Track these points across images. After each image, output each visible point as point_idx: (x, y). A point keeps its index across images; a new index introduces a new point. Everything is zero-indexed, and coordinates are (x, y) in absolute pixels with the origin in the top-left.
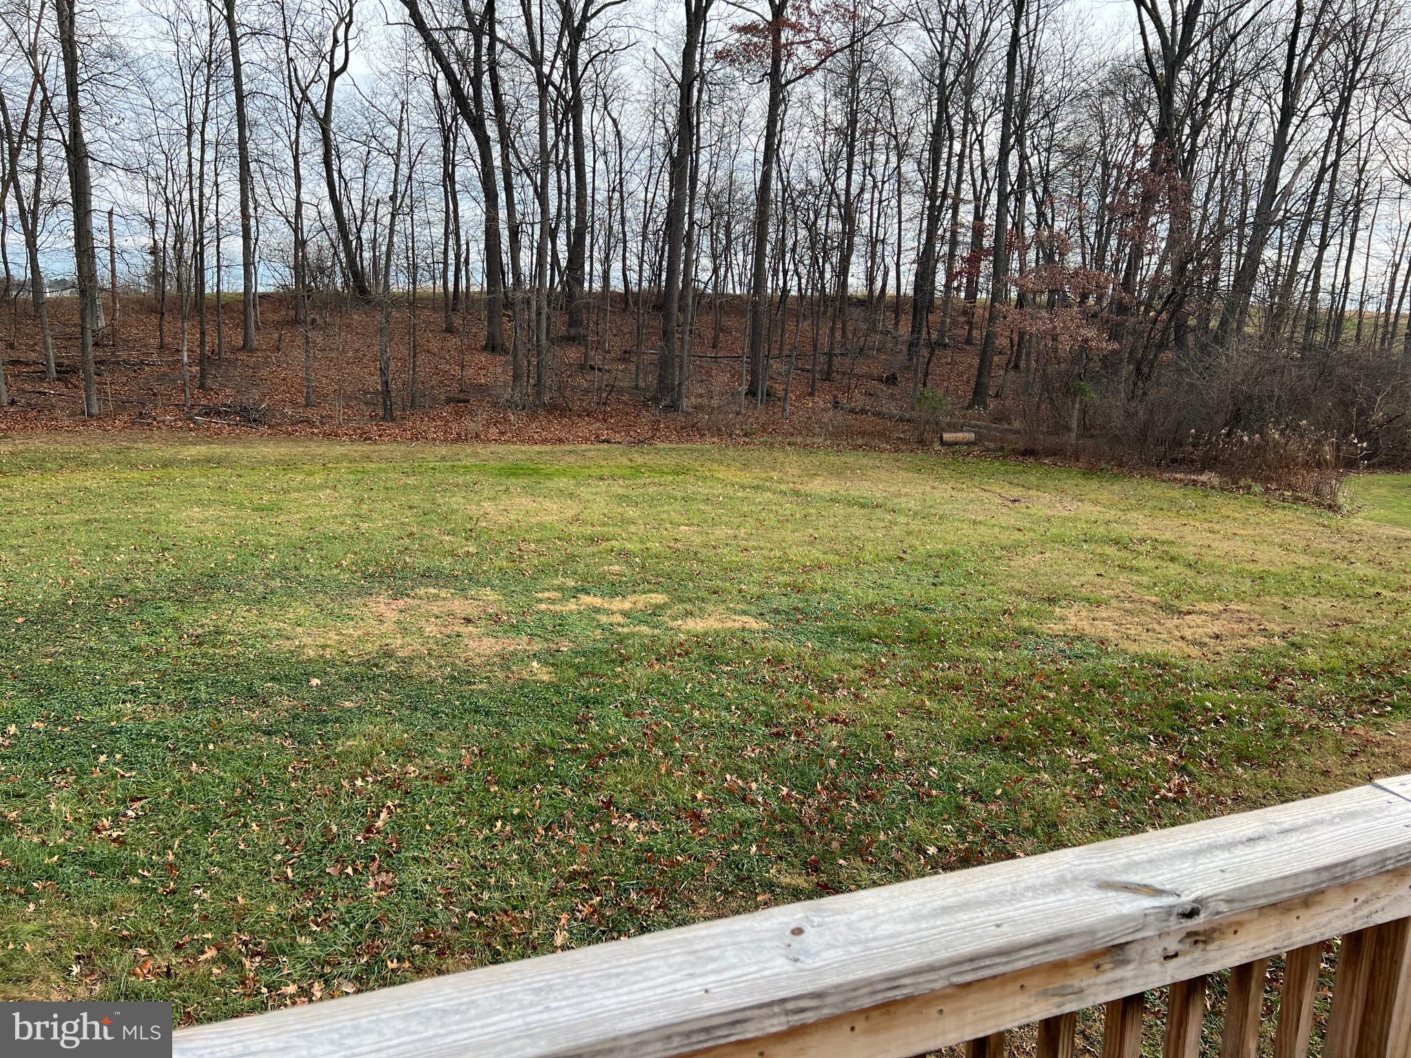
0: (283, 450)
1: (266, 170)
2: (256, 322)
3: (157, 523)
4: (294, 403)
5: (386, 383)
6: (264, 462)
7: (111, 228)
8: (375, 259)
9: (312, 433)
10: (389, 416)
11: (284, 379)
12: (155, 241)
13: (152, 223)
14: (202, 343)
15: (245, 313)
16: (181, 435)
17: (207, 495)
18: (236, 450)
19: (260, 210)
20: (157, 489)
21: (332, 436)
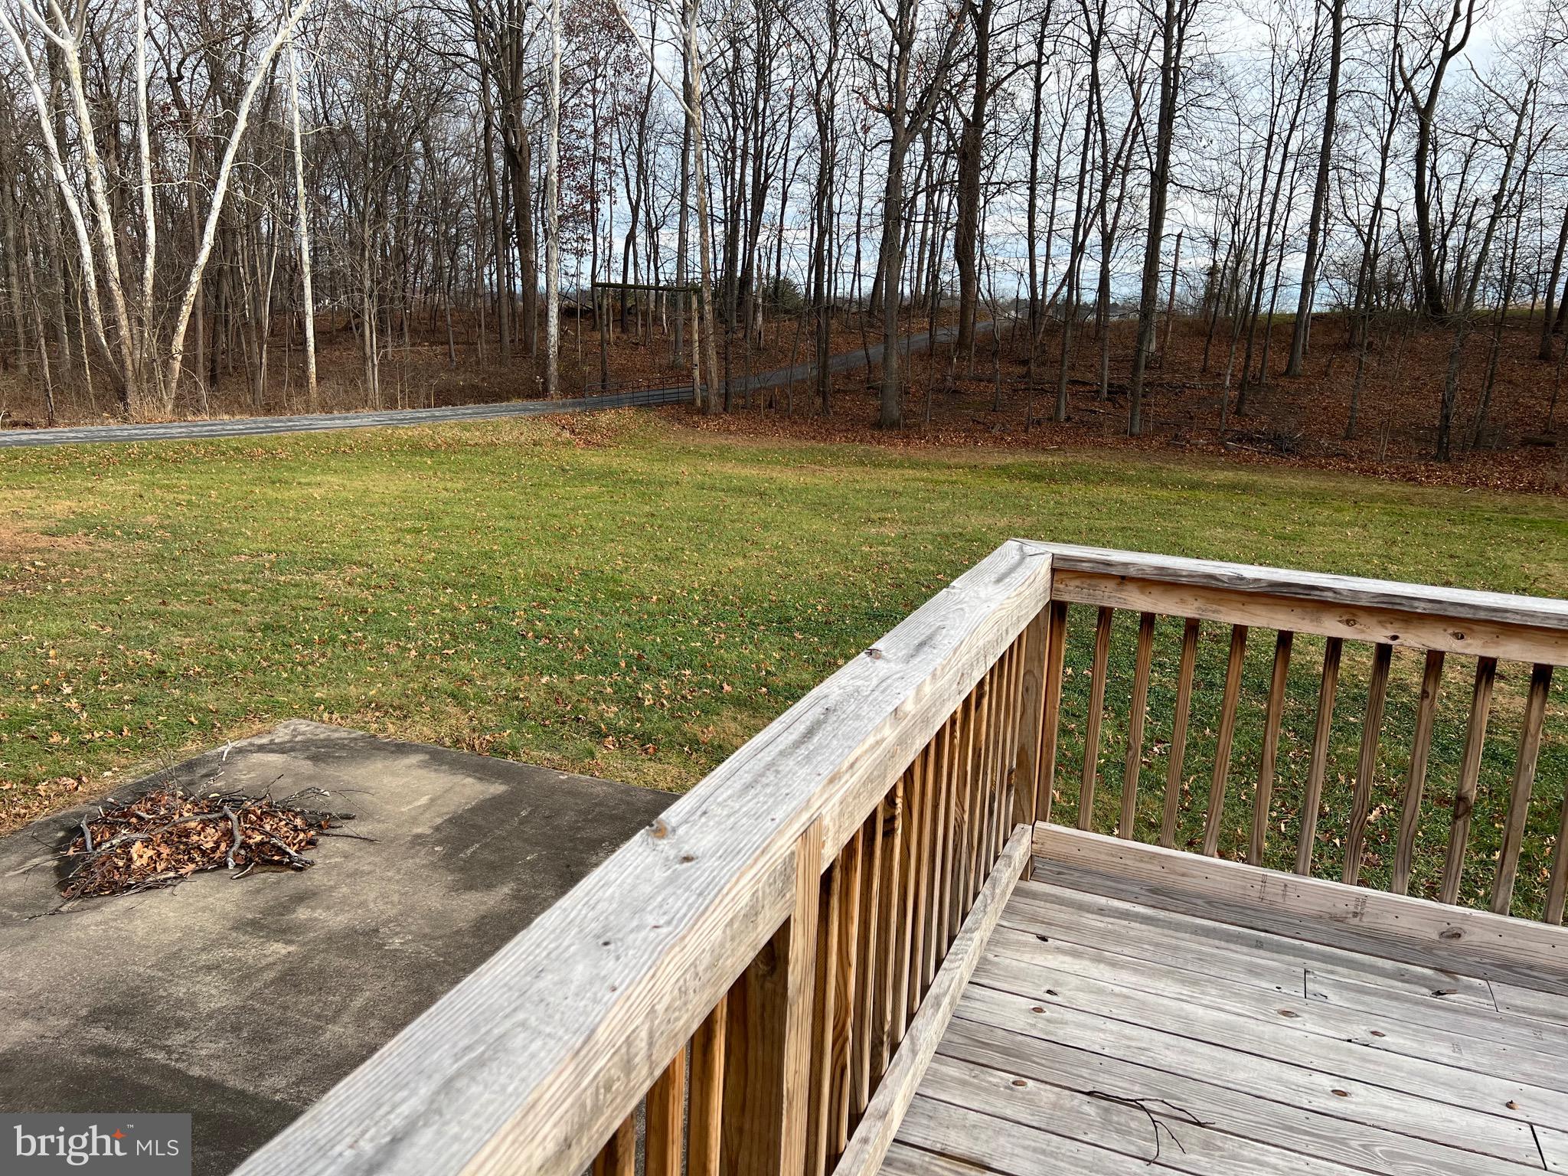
0: (1312, 484)
1: (1345, 175)
2: (1304, 346)
3: (1184, 538)
4: (1332, 435)
5: (1447, 417)
6: (1291, 493)
7: (1177, 250)
8: (1460, 271)
9: (1348, 468)
10: (1443, 454)
11: (1325, 409)
12: (1215, 261)
13: (1215, 244)
14: (1246, 367)
15: (1295, 336)
16: (1212, 459)
17: (1230, 518)
18: (1263, 479)
19: (1331, 221)
20: (1183, 507)
21: (1369, 473)
